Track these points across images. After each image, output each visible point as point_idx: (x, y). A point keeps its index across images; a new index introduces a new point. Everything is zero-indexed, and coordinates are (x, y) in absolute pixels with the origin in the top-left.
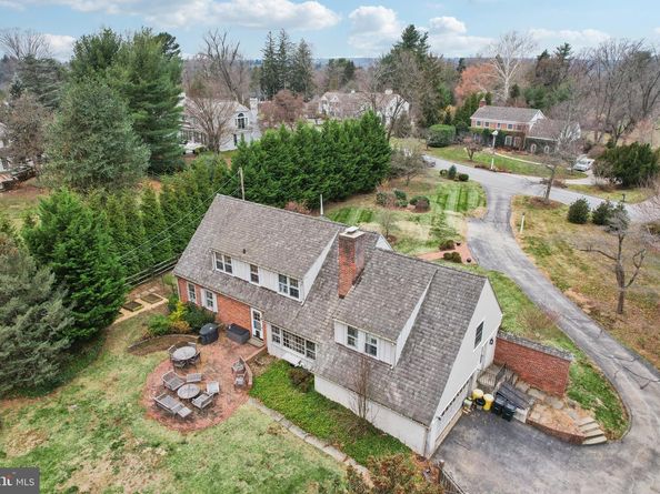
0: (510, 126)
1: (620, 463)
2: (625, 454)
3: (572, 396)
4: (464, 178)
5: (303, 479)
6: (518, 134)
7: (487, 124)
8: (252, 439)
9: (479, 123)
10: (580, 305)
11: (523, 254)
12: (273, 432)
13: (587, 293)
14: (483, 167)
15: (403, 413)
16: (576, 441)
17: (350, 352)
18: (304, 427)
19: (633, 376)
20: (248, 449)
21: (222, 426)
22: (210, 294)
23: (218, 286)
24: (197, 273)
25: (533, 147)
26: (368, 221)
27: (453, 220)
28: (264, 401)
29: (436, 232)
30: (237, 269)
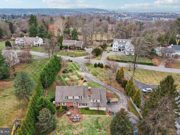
0: (71, 44)
1: (121, 102)
2: (121, 101)
3: (114, 97)
4: (71, 61)
5: (97, 119)
6: (73, 46)
7: (66, 44)
8: (88, 119)
9: (64, 44)
10: (106, 83)
11: (93, 76)
12: (89, 117)
13: (105, 81)
14: (72, 57)
15: (103, 107)
16: (116, 102)
17: (93, 103)
18: (92, 114)
19: (117, 91)
20: (89, 120)
21: (83, 119)
22: (64, 103)
23: (66, 101)
24: (61, 101)
25: (77, 48)
26: (65, 78)
27: (78, 73)
28: (85, 114)
29: (78, 76)
30: (69, 98)
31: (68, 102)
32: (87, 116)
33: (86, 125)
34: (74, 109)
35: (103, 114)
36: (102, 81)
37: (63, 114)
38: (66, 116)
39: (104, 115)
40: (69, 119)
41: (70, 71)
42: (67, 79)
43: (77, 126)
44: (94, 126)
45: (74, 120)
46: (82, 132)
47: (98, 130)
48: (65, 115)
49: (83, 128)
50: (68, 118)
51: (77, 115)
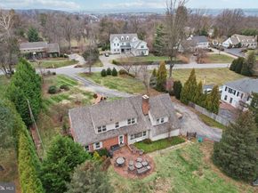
0: (39, 49)
4: (54, 74)
5: (178, 154)
6: (43, 52)
7: (28, 50)
8: (163, 159)
9: (24, 51)
11: (112, 90)
12: (162, 154)
14: (49, 68)
17: (158, 125)
20: (166, 160)
21: (156, 163)
22: (98, 144)
23: (103, 138)
24: (90, 140)
25: (51, 55)
26: (60, 100)
27: (81, 89)
28: (150, 152)
29: (84, 94)
30: (108, 128)
31: (107, 137)
32: (157, 153)
33: (169, 171)
34: (123, 150)
35: (181, 142)
36: (132, 93)
37: (107, 168)
38: (116, 170)
39: (183, 144)
40: (126, 173)
41: (62, 88)
42: (65, 102)
43: (154, 182)
44: (184, 168)
45: (139, 171)
46: (173, 190)
47: (195, 172)
48: (111, 167)
49: (168, 179)
50: (123, 173)
51: (139, 159)
